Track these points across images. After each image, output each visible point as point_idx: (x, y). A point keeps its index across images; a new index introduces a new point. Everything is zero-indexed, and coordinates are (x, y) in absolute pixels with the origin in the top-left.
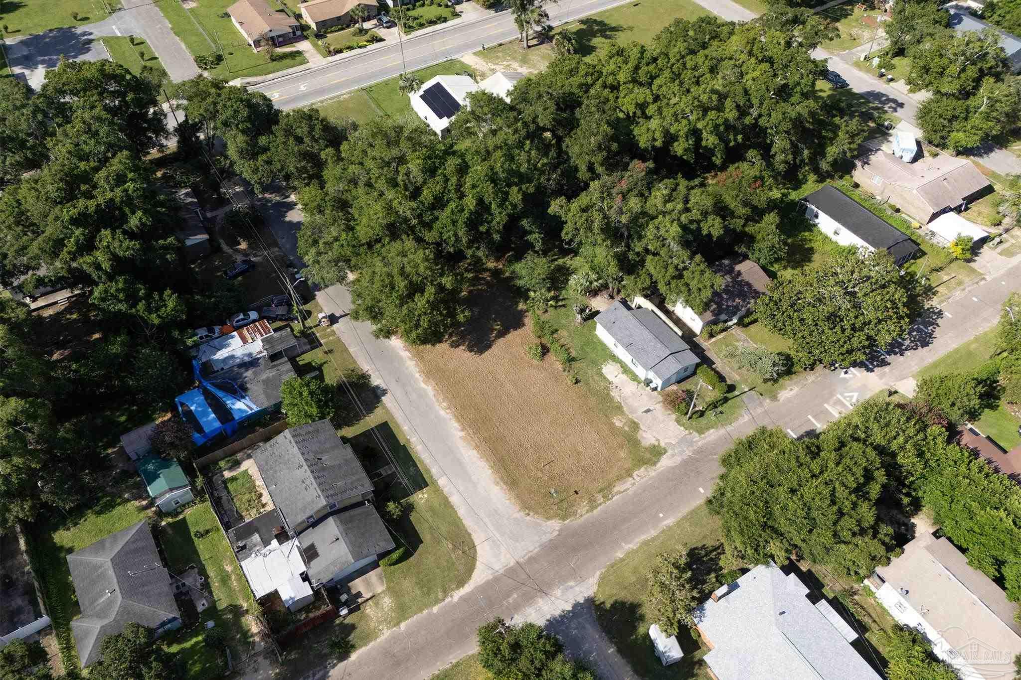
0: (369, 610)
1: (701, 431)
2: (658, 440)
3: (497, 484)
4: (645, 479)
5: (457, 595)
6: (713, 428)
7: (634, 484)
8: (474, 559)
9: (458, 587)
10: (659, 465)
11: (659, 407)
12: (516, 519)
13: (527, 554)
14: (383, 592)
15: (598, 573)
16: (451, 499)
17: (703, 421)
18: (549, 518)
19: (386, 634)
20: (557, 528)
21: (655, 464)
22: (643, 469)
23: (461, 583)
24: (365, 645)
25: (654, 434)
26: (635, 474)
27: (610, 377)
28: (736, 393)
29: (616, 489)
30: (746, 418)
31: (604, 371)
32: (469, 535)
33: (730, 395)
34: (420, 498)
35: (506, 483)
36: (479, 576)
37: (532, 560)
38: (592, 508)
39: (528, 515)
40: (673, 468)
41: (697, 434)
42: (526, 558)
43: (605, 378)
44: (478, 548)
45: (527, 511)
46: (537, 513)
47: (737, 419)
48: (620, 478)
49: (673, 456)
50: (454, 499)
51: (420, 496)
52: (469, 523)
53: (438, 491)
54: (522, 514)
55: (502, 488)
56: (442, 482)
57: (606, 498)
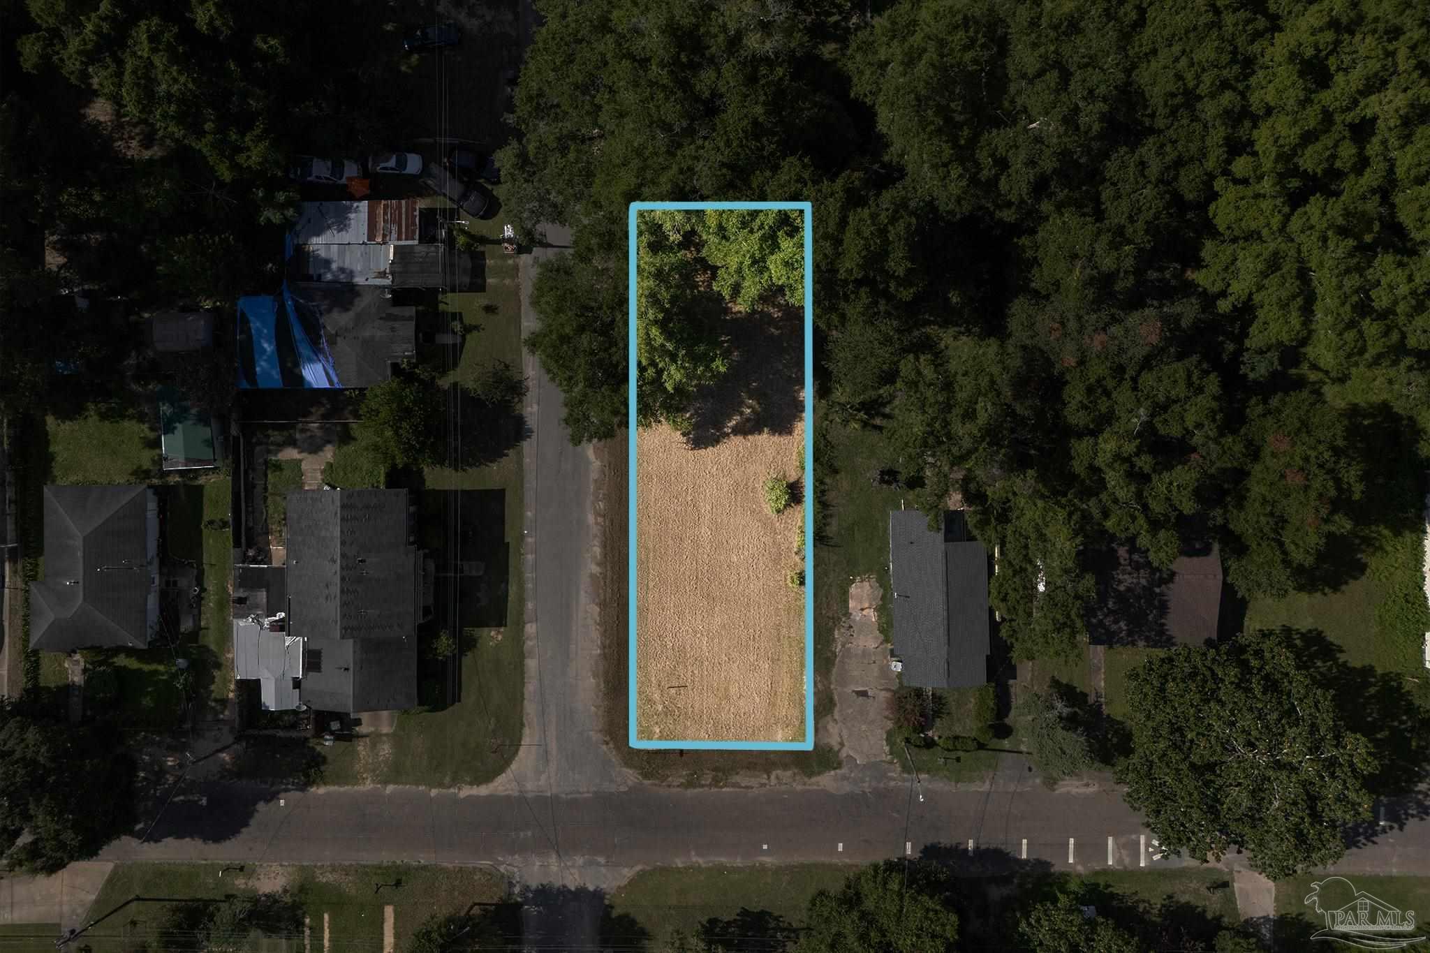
0: (362, 748)
1: (907, 768)
2: (842, 744)
4: (784, 787)
5: (466, 791)
6: (928, 772)
7: (763, 785)
8: (507, 763)
9: (471, 784)
12: (589, 740)
13: (574, 792)
14: (387, 735)
15: (638, 868)
16: (527, 662)
19: (368, 786)
20: (630, 783)
22: (790, 772)
23: (478, 781)
24: (339, 784)
26: (774, 774)
27: (853, 604)
29: (737, 779)
34: (492, 637)
35: (607, 682)
36: (502, 785)
37: (575, 804)
38: (690, 784)
39: (607, 743)
42: (569, 797)
43: (846, 602)
45: (608, 738)
48: (752, 768)
50: (531, 664)
51: (493, 633)
52: (530, 708)
53: (518, 639)
54: (602, 737)
55: (598, 685)
56: (530, 628)
57: (716, 782)
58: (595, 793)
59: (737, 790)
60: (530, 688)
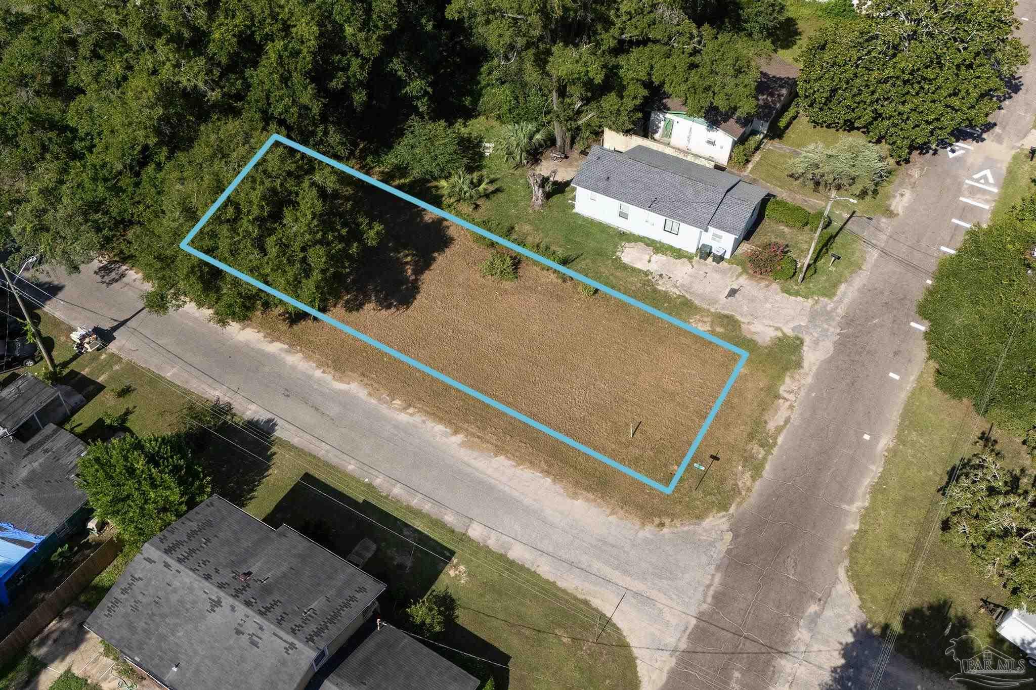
1: (829, 291)
2: (777, 329)
3: (575, 496)
4: (802, 393)
6: (841, 282)
7: (791, 407)
8: (624, 645)
10: (806, 364)
11: (743, 280)
12: (646, 541)
13: (705, 595)
15: (842, 573)
16: (512, 555)
17: (823, 278)
18: (700, 517)
20: (725, 527)
21: (800, 364)
22: (788, 380)
25: (767, 322)
26: (782, 390)
27: (641, 265)
28: (838, 224)
29: (771, 426)
31: (626, 260)
32: (586, 603)
33: (832, 231)
34: (457, 578)
35: (589, 489)
36: (652, 671)
37: (721, 599)
38: (757, 469)
39: (662, 525)
40: (829, 361)
41: (827, 300)
42: (709, 600)
43: (634, 270)
44: (617, 621)
45: (657, 521)
46: (673, 516)
47: (863, 260)
48: (764, 407)
49: (816, 342)
50: (518, 553)
51: (454, 573)
52: (570, 583)
53: (480, 549)
54: (651, 528)
55: (587, 500)
56: (476, 532)
57: (767, 445)
58: (718, 568)
59: (785, 431)
60: (545, 569)
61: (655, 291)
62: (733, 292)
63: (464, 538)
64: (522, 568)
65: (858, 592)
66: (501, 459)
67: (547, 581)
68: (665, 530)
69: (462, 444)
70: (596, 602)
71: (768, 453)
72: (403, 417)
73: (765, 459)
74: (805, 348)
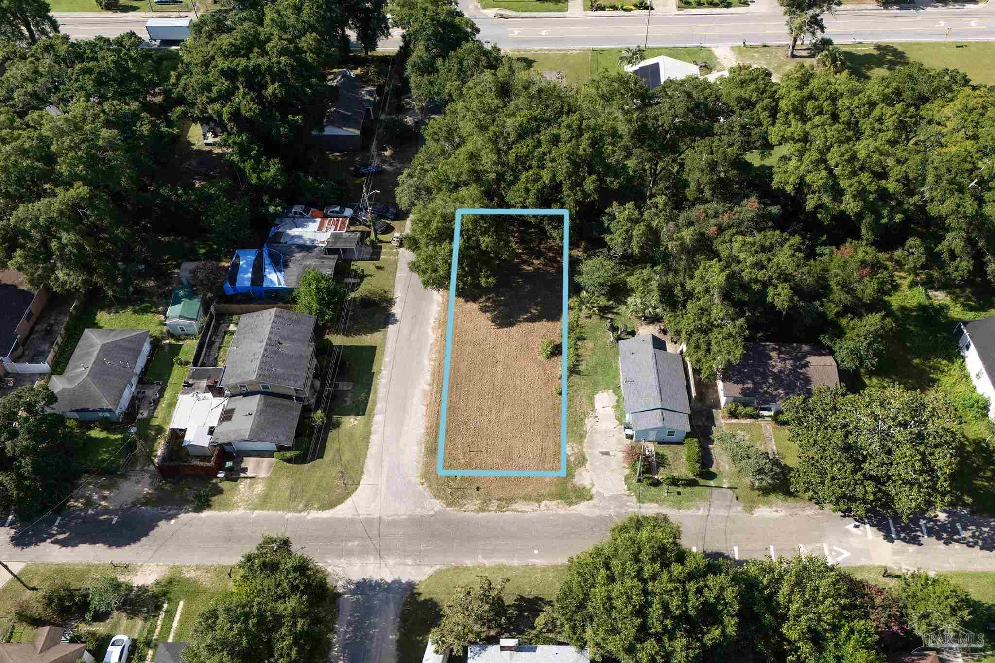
0: (242, 486)
1: (641, 499)
3: (419, 444)
4: (550, 512)
5: (314, 514)
6: (657, 502)
7: (536, 511)
8: (349, 494)
9: (318, 509)
10: (572, 507)
11: (621, 455)
12: (409, 482)
13: (394, 515)
14: (263, 479)
15: (438, 567)
16: (372, 436)
17: (654, 491)
18: (436, 497)
19: (240, 512)
20: (436, 509)
21: (570, 504)
22: (555, 502)
23: (324, 507)
24: (219, 510)
25: (594, 478)
26: (543, 503)
28: (712, 483)
30: (701, 512)
31: (597, 397)
32: (362, 473)
33: (701, 482)
34: (350, 422)
35: (426, 448)
36: (342, 511)
37: (393, 523)
38: (481, 510)
39: (423, 484)
40: (585, 518)
41: (635, 499)
42: (390, 518)
43: (592, 404)
44: (360, 488)
46: (430, 486)
47: (688, 508)
48: (527, 498)
49: (595, 506)
50: (374, 439)
51: (352, 420)
52: (370, 464)
53: (368, 424)
54: (418, 480)
56: (378, 418)
57: (500, 509)
58: (410, 515)
59: (516, 513)
60: (372, 450)
61: (582, 420)
62: (607, 453)
63: (371, 416)
64: (368, 442)
65: (428, 579)
66: (424, 408)
67: (366, 454)
68: (420, 487)
69: (424, 391)
70: (364, 477)
71: (496, 511)
72: (426, 362)
73: (490, 511)
74: (586, 503)
